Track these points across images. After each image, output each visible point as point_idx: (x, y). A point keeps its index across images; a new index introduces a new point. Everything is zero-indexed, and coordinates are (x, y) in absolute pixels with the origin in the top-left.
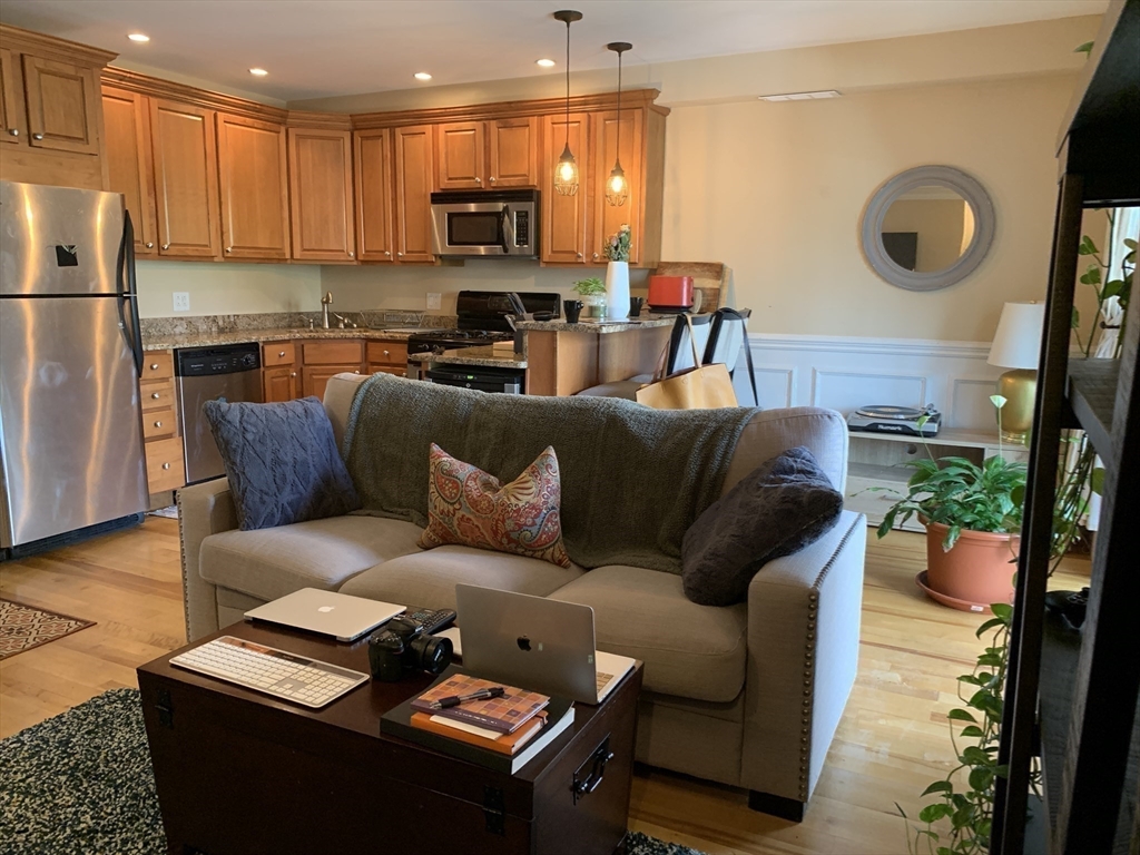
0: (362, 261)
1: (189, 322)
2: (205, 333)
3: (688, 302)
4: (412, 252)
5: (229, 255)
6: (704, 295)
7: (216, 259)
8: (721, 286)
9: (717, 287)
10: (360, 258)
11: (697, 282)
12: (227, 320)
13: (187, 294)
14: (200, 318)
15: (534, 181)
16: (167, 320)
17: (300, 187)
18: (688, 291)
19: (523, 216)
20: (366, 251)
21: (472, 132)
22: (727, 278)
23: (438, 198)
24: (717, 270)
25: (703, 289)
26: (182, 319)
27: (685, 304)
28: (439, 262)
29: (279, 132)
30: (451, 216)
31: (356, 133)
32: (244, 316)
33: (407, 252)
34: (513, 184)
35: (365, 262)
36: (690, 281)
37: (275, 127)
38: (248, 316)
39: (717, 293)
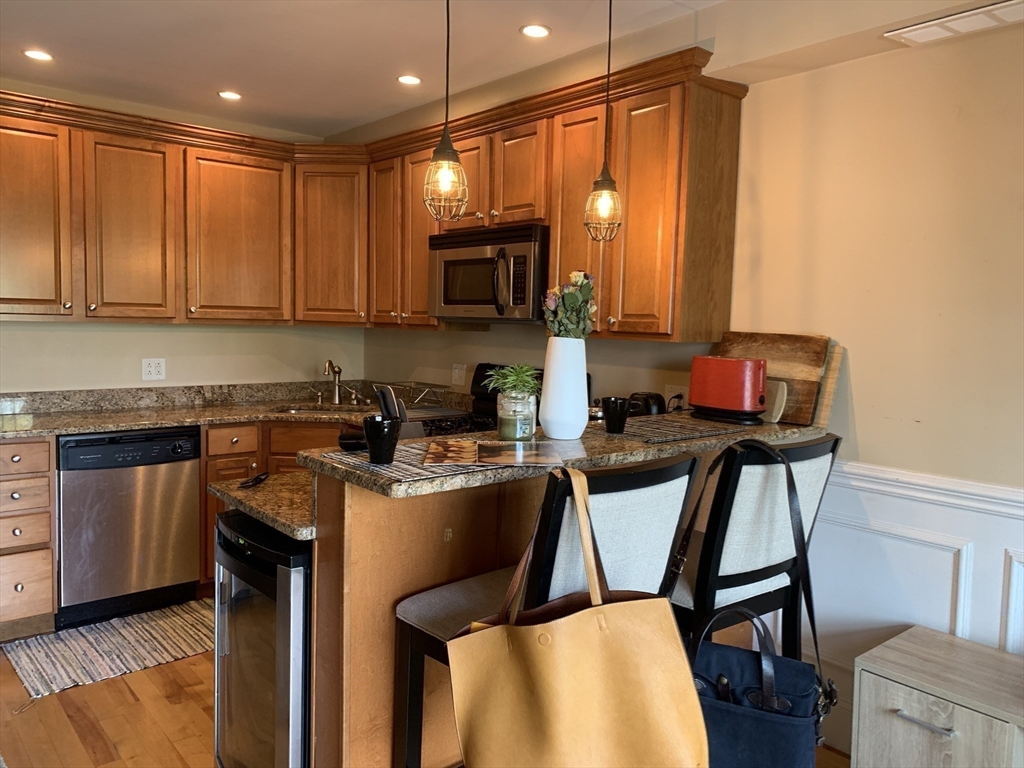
0: (375, 323)
1: (161, 393)
2: (184, 406)
3: (754, 404)
4: (417, 313)
5: (194, 316)
6: (790, 393)
7: (174, 321)
8: (824, 378)
9: (814, 379)
10: (372, 320)
11: (775, 368)
12: (217, 390)
13: (162, 361)
14: (178, 388)
15: (540, 213)
16: (128, 391)
17: (306, 233)
18: (755, 385)
19: (521, 261)
20: (378, 311)
21: (476, 152)
22: (835, 364)
23: (436, 242)
24: (818, 350)
25: (789, 382)
26: (150, 390)
27: (748, 405)
28: (443, 325)
29: (281, 170)
30: (449, 264)
31: (372, 166)
32: (243, 386)
33: (413, 313)
34: (517, 219)
35: (376, 324)
36: (759, 367)
37: (276, 164)
38: (249, 386)
39: (816, 390)
